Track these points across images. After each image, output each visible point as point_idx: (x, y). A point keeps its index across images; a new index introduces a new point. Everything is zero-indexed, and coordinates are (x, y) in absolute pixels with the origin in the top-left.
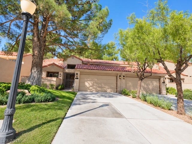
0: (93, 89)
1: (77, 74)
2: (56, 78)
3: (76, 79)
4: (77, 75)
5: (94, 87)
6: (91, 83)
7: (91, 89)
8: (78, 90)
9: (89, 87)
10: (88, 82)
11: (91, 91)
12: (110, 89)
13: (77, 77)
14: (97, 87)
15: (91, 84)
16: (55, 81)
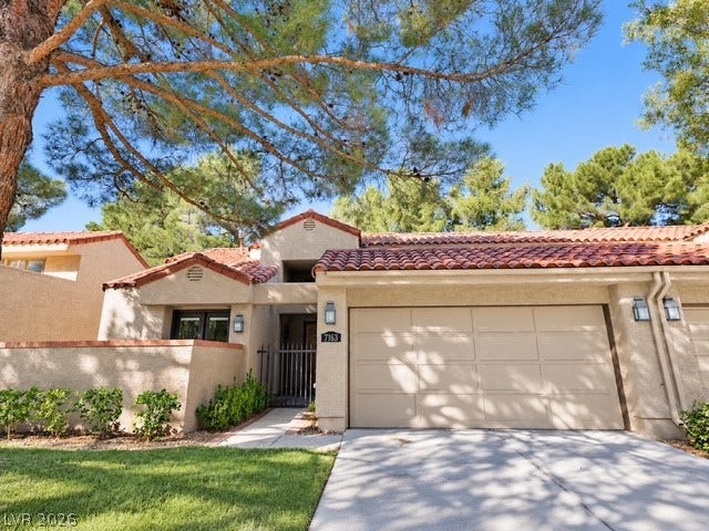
0: (448, 411)
1: (330, 306)
2: (191, 342)
3: (324, 338)
4: (330, 317)
5: (456, 389)
6: (430, 363)
7: (437, 410)
8: (342, 424)
9: (422, 393)
10: (411, 356)
11: (439, 421)
12: (571, 407)
13: (331, 329)
14: (475, 396)
15: (429, 376)
16: (185, 366)
